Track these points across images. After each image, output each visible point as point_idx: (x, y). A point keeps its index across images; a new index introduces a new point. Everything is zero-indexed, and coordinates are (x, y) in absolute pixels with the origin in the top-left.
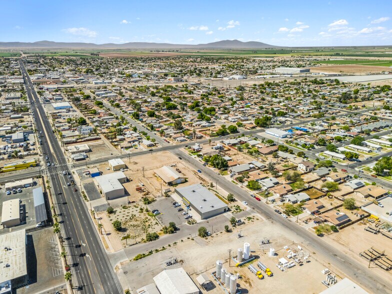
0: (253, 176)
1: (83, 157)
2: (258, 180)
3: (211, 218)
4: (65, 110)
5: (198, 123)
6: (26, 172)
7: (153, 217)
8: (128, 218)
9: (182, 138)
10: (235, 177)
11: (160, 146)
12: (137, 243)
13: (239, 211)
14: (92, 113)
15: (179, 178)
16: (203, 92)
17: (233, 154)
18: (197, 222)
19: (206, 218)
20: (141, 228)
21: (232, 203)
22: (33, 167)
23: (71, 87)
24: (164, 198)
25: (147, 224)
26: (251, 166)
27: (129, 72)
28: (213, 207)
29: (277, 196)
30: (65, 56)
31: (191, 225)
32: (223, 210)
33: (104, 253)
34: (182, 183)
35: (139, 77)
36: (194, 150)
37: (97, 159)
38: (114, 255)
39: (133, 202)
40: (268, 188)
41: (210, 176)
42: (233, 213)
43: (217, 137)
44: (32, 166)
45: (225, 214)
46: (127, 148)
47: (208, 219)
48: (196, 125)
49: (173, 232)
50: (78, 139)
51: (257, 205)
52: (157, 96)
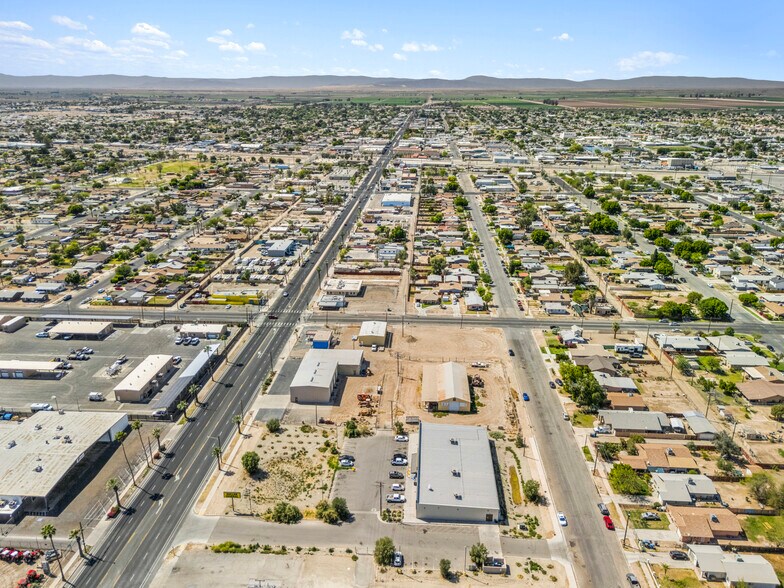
0: (650, 452)
1: (334, 304)
2: (654, 469)
3: (440, 524)
4: (393, 210)
5: (637, 275)
6: (237, 312)
7: (332, 471)
8: (291, 453)
9: (558, 306)
10: (603, 439)
11: (494, 314)
12: (252, 515)
13: (526, 533)
14: (432, 221)
15: (454, 399)
16: (724, 200)
17: (656, 375)
18: (404, 521)
19: (429, 520)
20: (291, 484)
21: (531, 505)
22: (254, 304)
23: (447, 166)
24: (392, 433)
25: (310, 480)
26: (675, 423)
27: (585, 141)
28: (459, 498)
29: (673, 536)
30: (494, 104)
31: (385, 522)
32: (483, 517)
33: (186, 510)
34: (460, 412)
35: (598, 152)
36: (561, 340)
37: (357, 313)
38: (197, 521)
39: (329, 423)
40: (665, 502)
41: (541, 415)
42: (505, 532)
43: (654, 321)
44: (252, 302)
45: (483, 528)
46: (427, 303)
47: (432, 524)
48: (626, 281)
49: (333, 521)
50: (362, 268)
51: (593, 538)
52: (597, 198)
